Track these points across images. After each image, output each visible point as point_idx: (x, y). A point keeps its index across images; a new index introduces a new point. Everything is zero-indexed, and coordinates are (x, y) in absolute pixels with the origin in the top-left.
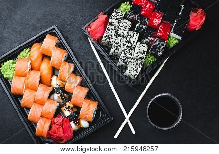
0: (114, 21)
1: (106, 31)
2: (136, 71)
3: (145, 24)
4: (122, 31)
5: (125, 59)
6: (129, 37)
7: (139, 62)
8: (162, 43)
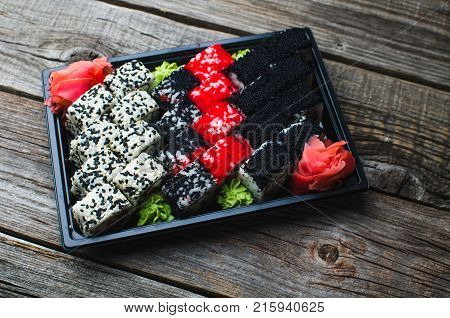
0: (117, 81)
1: (86, 94)
2: (99, 213)
3: (188, 118)
4: (123, 110)
5: (91, 174)
6: (132, 130)
7: (119, 196)
8: (202, 179)
